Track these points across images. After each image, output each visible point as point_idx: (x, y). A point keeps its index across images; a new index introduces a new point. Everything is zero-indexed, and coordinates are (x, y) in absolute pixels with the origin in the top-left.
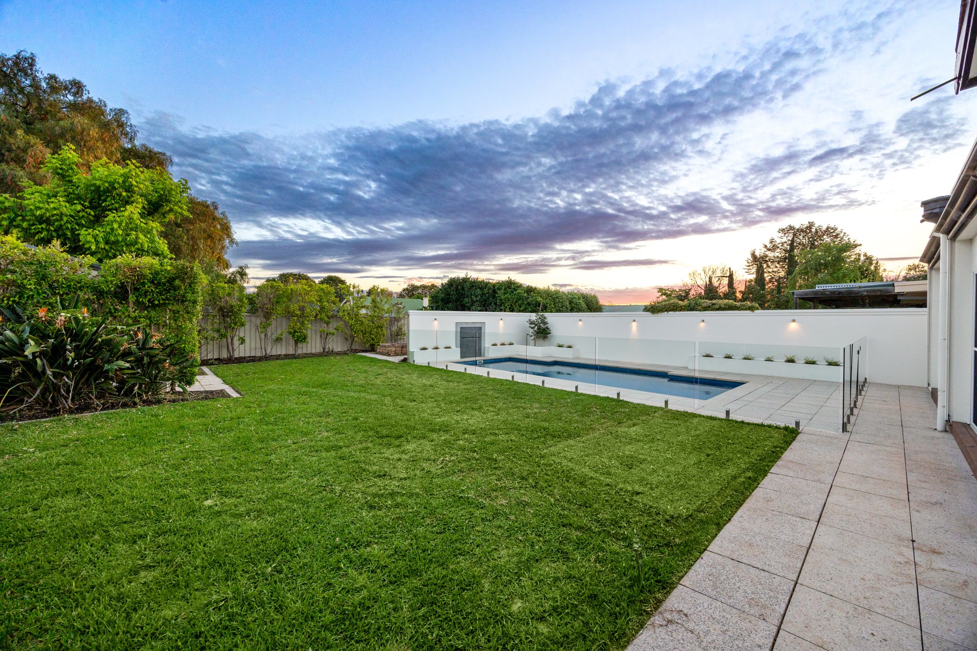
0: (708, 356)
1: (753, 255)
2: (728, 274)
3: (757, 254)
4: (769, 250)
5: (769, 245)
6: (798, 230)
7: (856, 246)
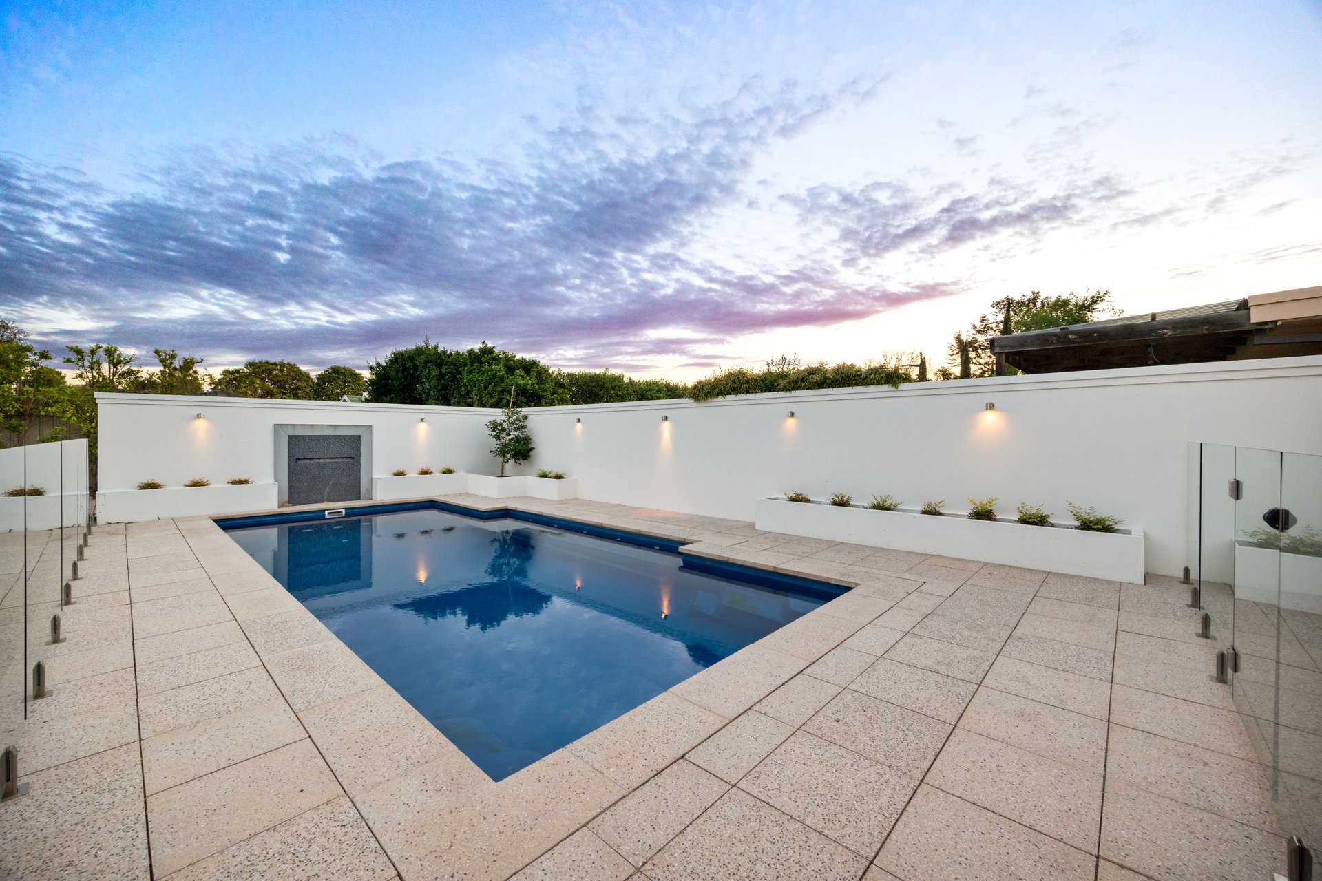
0: (799, 499)
1: (958, 339)
2: (919, 362)
3: (964, 338)
4: (979, 332)
5: (979, 326)
6: (1018, 303)
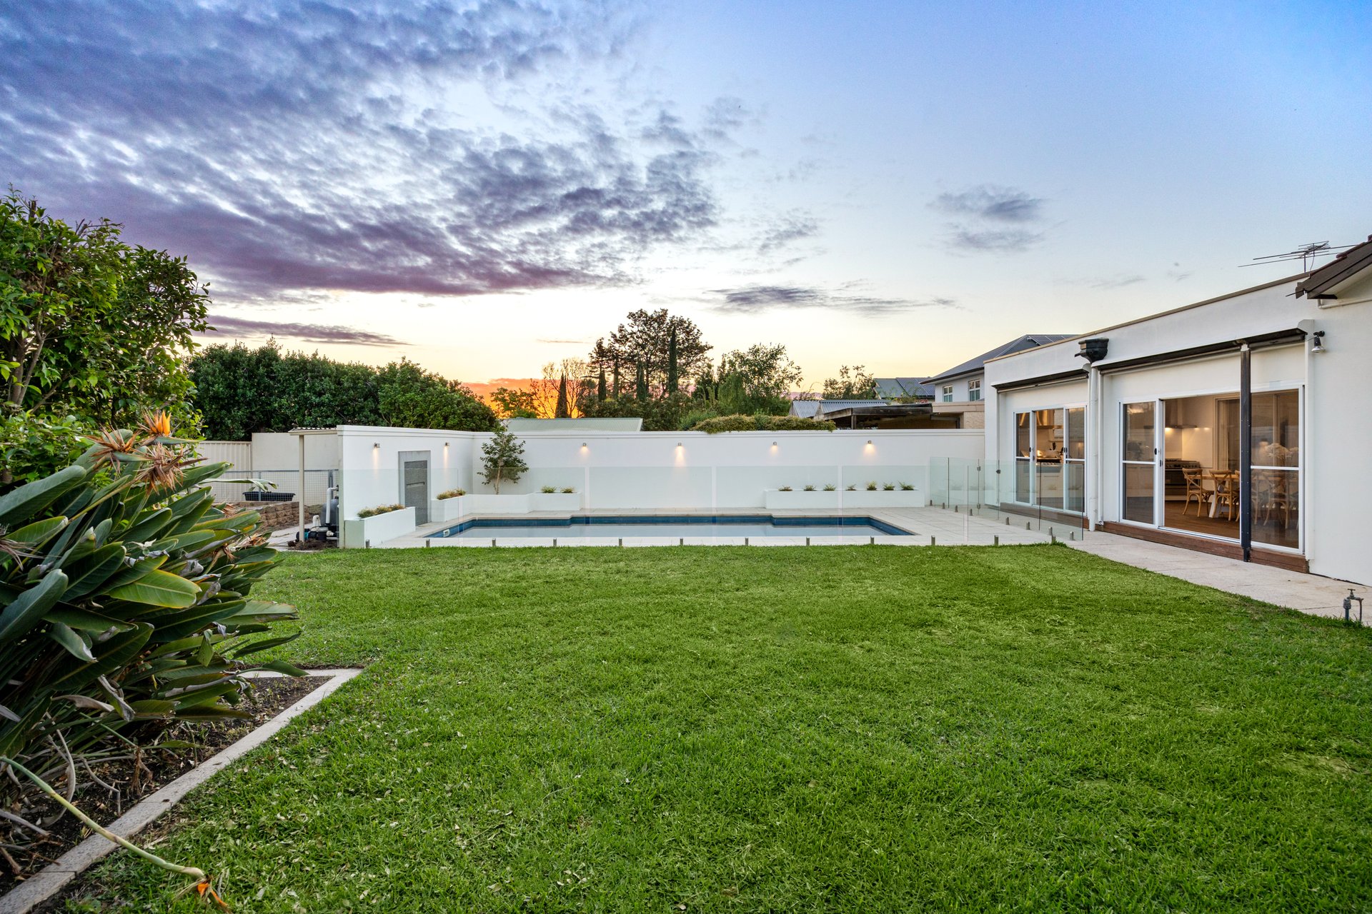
0: (787, 490)
1: (600, 346)
3: (605, 345)
4: (617, 341)
5: (618, 335)
7: (774, 355)
